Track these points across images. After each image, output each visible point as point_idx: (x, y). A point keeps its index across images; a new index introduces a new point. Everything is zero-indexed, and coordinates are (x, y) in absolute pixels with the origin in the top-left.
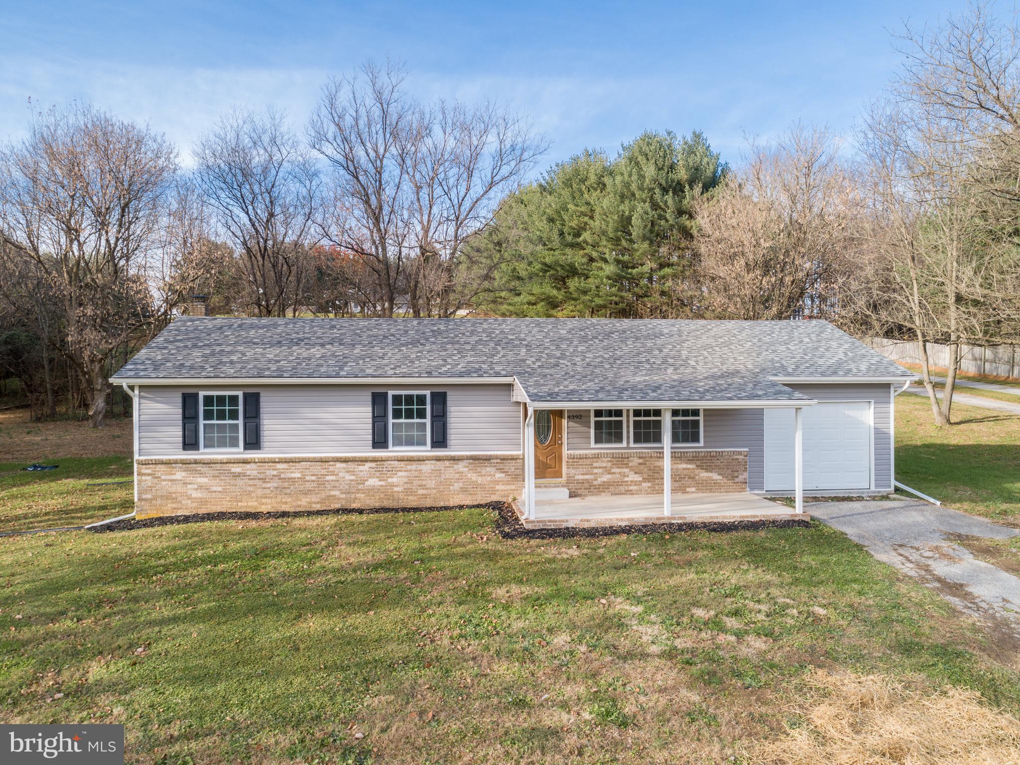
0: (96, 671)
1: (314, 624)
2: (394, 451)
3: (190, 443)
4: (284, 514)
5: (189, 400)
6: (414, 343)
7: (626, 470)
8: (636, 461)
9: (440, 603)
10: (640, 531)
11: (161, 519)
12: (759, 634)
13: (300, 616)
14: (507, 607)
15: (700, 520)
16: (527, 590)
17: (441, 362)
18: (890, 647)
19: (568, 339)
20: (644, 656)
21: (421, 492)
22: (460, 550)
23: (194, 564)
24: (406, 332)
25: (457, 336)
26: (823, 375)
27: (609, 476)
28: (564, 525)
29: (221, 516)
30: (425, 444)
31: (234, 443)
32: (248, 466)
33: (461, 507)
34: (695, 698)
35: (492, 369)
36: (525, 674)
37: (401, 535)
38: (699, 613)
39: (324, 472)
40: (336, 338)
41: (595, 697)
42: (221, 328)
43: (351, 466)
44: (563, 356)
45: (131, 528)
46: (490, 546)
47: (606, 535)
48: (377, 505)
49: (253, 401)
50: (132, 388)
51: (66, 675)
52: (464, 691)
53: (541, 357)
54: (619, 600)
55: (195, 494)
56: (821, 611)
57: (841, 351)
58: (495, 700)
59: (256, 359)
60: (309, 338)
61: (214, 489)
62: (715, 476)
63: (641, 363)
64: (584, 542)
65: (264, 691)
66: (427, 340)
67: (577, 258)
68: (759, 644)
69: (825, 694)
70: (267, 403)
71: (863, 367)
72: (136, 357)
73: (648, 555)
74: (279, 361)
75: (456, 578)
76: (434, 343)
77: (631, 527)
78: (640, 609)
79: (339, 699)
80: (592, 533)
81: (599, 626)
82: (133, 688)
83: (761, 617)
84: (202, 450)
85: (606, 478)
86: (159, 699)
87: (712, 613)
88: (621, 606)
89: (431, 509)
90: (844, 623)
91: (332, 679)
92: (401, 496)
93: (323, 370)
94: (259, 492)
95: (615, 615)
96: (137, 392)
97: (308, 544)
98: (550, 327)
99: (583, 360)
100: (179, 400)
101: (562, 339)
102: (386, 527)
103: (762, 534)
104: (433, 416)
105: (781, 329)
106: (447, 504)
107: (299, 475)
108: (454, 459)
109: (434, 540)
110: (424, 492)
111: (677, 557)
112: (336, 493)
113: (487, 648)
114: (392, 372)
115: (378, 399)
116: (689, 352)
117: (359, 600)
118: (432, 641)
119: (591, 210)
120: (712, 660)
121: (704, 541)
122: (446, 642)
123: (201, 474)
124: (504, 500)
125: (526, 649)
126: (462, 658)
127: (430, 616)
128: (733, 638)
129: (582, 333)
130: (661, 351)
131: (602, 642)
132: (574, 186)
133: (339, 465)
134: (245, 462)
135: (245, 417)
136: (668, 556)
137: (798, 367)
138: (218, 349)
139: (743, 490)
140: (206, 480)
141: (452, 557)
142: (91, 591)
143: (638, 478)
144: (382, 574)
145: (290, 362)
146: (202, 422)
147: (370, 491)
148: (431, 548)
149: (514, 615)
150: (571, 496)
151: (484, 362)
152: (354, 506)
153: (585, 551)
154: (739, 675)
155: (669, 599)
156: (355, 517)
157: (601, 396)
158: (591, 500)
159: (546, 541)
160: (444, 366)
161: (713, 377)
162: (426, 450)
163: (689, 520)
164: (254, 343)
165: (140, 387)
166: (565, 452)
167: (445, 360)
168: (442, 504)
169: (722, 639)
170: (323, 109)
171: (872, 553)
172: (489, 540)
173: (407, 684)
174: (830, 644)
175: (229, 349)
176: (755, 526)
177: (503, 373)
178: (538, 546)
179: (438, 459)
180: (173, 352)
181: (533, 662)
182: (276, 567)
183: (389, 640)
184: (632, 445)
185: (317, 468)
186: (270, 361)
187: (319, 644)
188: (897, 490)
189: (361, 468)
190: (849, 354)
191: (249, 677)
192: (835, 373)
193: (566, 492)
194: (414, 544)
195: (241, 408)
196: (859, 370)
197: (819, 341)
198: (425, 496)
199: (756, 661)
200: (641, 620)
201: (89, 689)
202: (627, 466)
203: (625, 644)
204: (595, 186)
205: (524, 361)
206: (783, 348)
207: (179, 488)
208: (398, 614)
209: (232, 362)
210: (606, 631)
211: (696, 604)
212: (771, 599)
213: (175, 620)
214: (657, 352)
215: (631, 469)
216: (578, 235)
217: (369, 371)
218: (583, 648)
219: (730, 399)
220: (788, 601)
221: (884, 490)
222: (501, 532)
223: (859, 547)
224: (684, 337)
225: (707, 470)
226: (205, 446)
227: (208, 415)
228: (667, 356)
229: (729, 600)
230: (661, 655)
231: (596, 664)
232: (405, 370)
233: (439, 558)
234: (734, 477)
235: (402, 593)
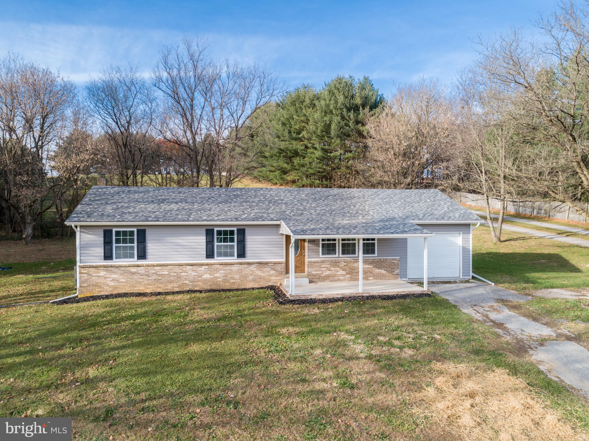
0: (92, 372)
1: (195, 348)
2: (217, 259)
3: (108, 256)
4: (159, 294)
5: (107, 233)
6: (226, 202)
7: (338, 269)
8: (343, 264)
9: (256, 337)
10: (348, 300)
11: (92, 297)
12: (410, 348)
13: (187, 344)
14: (289, 338)
15: (377, 294)
16: (297, 329)
17: (241, 213)
18: (470, 352)
19: (306, 200)
20: (358, 358)
21: (232, 281)
22: (259, 310)
23: (123, 319)
24: (220, 195)
25: (247, 198)
26: (437, 220)
27: (329, 272)
28: (310, 297)
29: (125, 295)
30: (233, 256)
31: (132, 256)
32: (140, 268)
33: (253, 289)
34: (383, 375)
35: (269, 216)
36: (304, 368)
37: (226, 303)
38: (381, 338)
39: (180, 271)
40: (183, 199)
41: (338, 376)
42: (118, 193)
43: (195, 268)
44: (305, 209)
45: (78, 302)
46: (274, 308)
47: (331, 302)
48: (209, 288)
49: (142, 234)
50: (76, 227)
51: (78, 375)
52: (276, 376)
53: (293, 210)
54: (342, 333)
55: (111, 284)
56: (438, 337)
57: (446, 206)
58: (292, 379)
59: (142, 211)
60: (168, 199)
61: (121, 280)
62: (383, 271)
63: (345, 213)
64: (321, 306)
65: (180, 378)
66: (232, 200)
67: (299, 146)
68: (410, 352)
69: (441, 373)
70: (149, 235)
71: (457, 216)
72: (76, 210)
73: (353, 312)
74: (155, 212)
75: (260, 325)
76: (236, 202)
77: (343, 298)
78: (353, 337)
79: (218, 381)
80: (324, 301)
81: (335, 345)
82: (114, 379)
83: (410, 340)
84: (114, 260)
85: (328, 273)
86: (129, 384)
87: (387, 338)
88: (344, 336)
89: (237, 290)
90: (449, 342)
91: (212, 372)
92: (221, 283)
93: (180, 217)
94: (146, 282)
95: (341, 341)
96: (79, 229)
97: (179, 309)
98: (296, 193)
99: (315, 212)
100: (102, 233)
101: (303, 200)
102: (218, 300)
103: (408, 300)
104: (238, 241)
105: (415, 194)
106: (245, 287)
107: (167, 273)
108: (249, 264)
109: (244, 306)
110: (233, 281)
111: (367, 313)
112: (187, 282)
113: (283, 356)
114: (216, 218)
115: (209, 232)
116: (370, 207)
117: (215, 336)
118: (256, 354)
119: (307, 119)
120: (389, 359)
121: (380, 304)
122: (263, 354)
123: (114, 273)
124: (275, 285)
125: (302, 357)
126: (272, 362)
127: (252, 343)
128: (398, 350)
129: (313, 196)
130: (355, 206)
131: (337, 352)
132: (297, 105)
133: (188, 267)
134: (138, 266)
135: (138, 242)
136: (363, 312)
137: (424, 215)
138: (120, 205)
139: (397, 278)
140: (117, 276)
141: (256, 314)
142: (74, 334)
143: (344, 273)
144: (223, 324)
145: (161, 212)
146: (114, 245)
147: (205, 281)
148: (244, 310)
149: (293, 342)
150: (311, 282)
151: (264, 213)
152: (196, 289)
153: (322, 310)
154: (402, 366)
155: (366, 333)
156: (198, 295)
157: (328, 232)
158: (320, 284)
159: (301, 306)
160: (244, 214)
161: (382, 221)
162: (234, 259)
163: (371, 294)
164: (139, 202)
165: (81, 227)
166: (307, 260)
167: (243, 212)
168: (243, 287)
169: (393, 350)
170: (161, 64)
171: (461, 309)
172: (271, 305)
173: (249, 373)
174: (442, 351)
175: (126, 205)
176: (404, 296)
177: (275, 218)
178: (298, 308)
179: (241, 264)
180: (96, 206)
181: (306, 362)
182: (167, 321)
183: (235, 354)
184: (341, 256)
185: (177, 269)
186: (150, 212)
187: (201, 356)
188: (473, 278)
189: (200, 269)
190: (450, 208)
191: (172, 372)
192: (443, 218)
193: (307, 280)
194: (235, 308)
195: (135, 237)
196: (455, 217)
197: (435, 201)
198: (234, 283)
199: (409, 359)
200: (354, 343)
201: (92, 380)
202: (338, 266)
203: (348, 353)
204: (309, 105)
205: (285, 212)
206: (416, 205)
207: (102, 280)
208: (236, 342)
209: (129, 213)
210: (338, 348)
211: (379, 334)
212: (415, 331)
213: (124, 347)
214: (353, 207)
215: (340, 268)
216: (299, 133)
217: (204, 218)
218: (329, 356)
219: (392, 233)
220: (422, 332)
221: (467, 278)
222: (278, 301)
223: (455, 307)
224: (366, 199)
225: (379, 268)
226: (116, 258)
227: (118, 241)
228: (358, 210)
229: (395, 332)
230: (366, 358)
231: (336, 362)
232: (223, 217)
233: (250, 315)
234: (392, 272)
235: (235, 332)
